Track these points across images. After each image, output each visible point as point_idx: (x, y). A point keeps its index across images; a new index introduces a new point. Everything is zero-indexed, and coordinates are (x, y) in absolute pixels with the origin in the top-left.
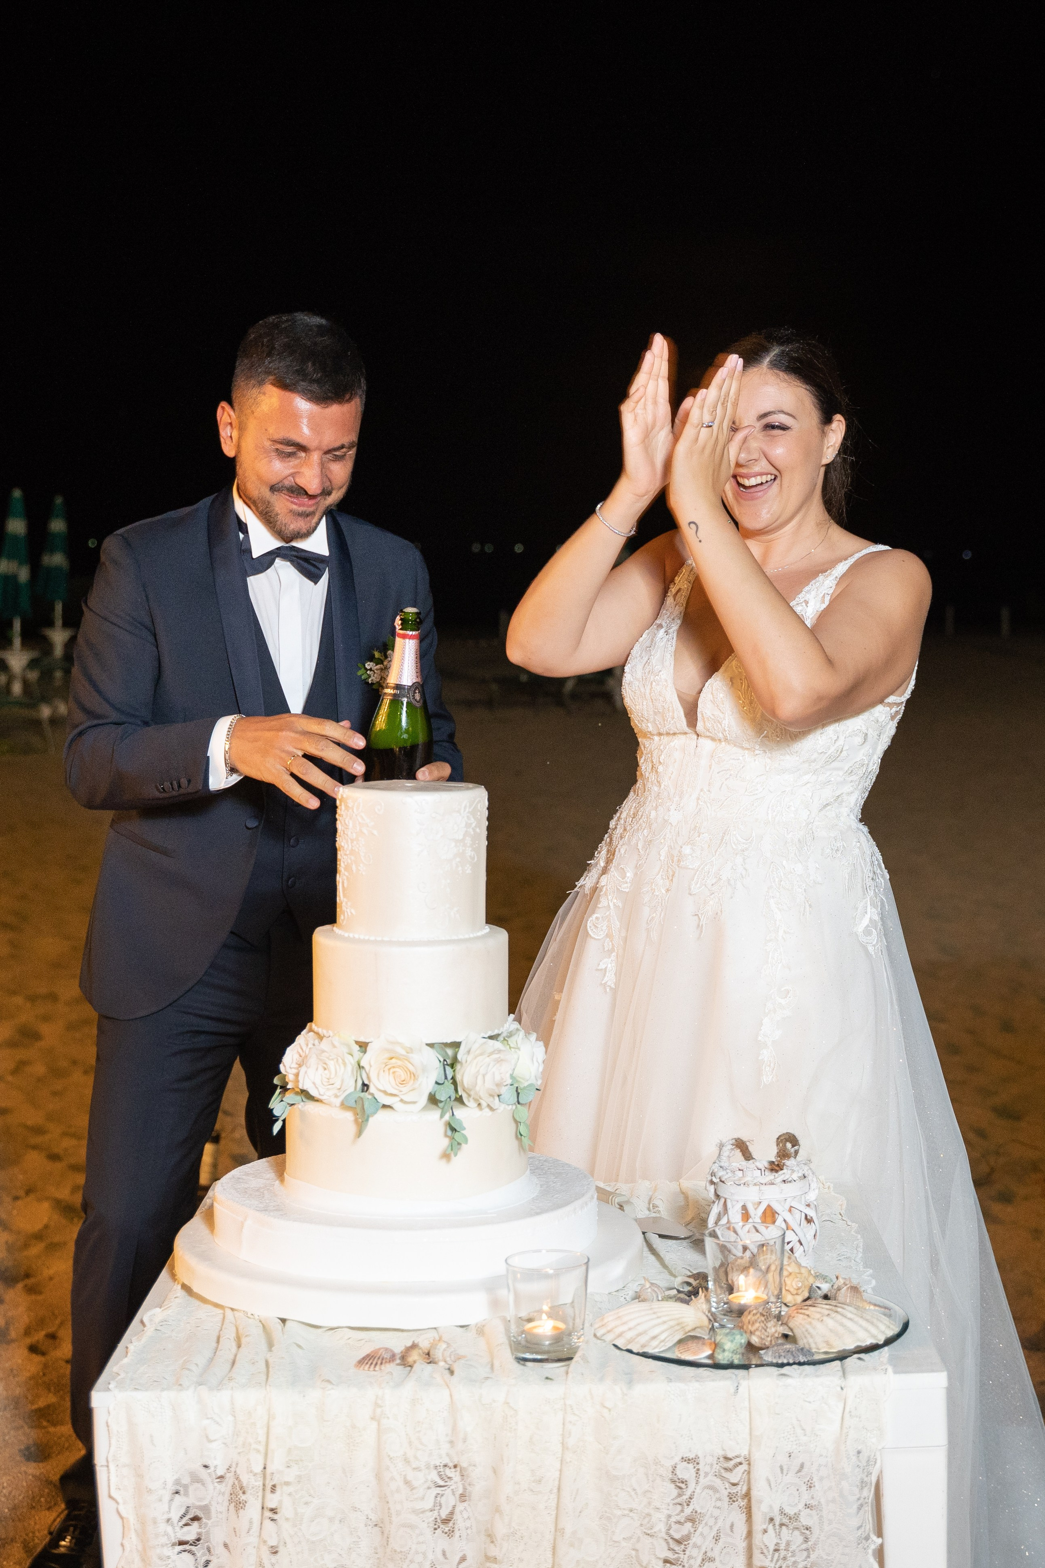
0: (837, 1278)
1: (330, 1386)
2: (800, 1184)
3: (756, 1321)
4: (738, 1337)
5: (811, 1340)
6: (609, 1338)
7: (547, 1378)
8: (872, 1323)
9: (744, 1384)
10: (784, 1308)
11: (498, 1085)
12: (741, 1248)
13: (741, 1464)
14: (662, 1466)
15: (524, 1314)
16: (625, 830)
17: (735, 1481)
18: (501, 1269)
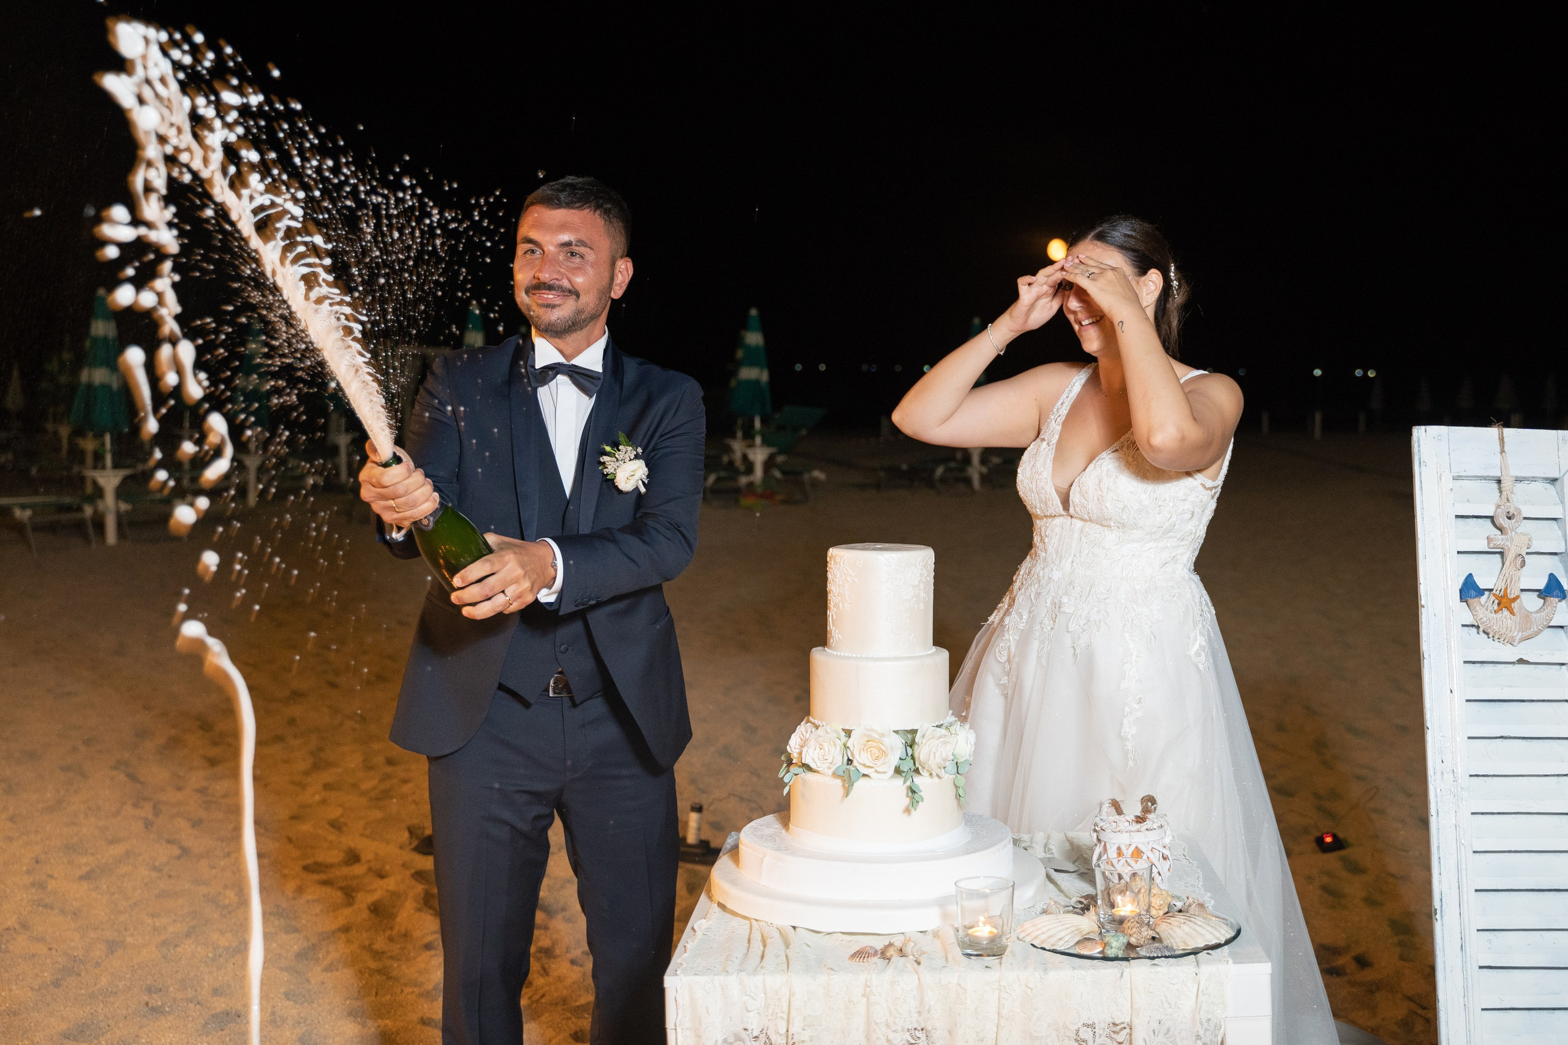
0: (1188, 898)
1: (834, 973)
2: (1158, 831)
3: (1133, 927)
4: (1121, 938)
5: (1172, 941)
6: (1028, 939)
7: (987, 967)
8: (1216, 929)
9: (1127, 971)
10: (1151, 919)
11: (944, 760)
12: (1117, 877)
13: (1125, 1028)
14: (1069, 1030)
15: (966, 923)
16: (1022, 584)
17: (1121, 1041)
18: (951, 890)
